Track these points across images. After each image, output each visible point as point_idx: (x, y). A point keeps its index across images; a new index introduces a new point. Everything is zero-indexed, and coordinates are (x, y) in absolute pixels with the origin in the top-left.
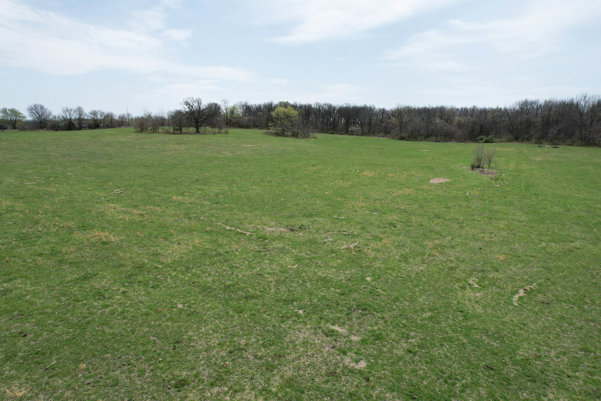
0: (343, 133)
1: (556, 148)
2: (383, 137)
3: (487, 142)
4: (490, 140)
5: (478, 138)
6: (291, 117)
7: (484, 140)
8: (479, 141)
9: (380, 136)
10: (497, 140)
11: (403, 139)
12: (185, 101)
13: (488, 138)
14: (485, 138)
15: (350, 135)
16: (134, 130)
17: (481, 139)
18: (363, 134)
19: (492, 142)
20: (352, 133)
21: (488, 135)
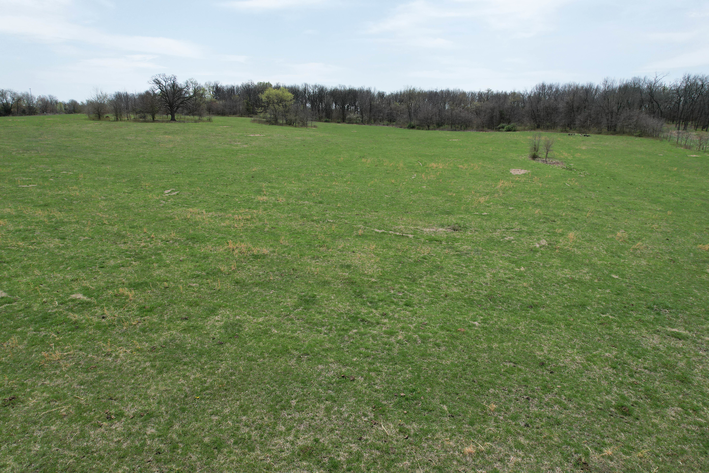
0: (340, 121)
1: (588, 136)
2: (387, 125)
3: (509, 130)
4: (512, 128)
5: (499, 126)
6: (285, 101)
7: (505, 127)
8: (500, 129)
9: (384, 125)
10: (518, 128)
11: (413, 127)
12: (154, 78)
13: (510, 126)
14: (507, 126)
15: (349, 123)
16: (87, 117)
17: (503, 127)
18: (363, 122)
19: (515, 131)
20: (351, 121)
21: (509, 123)
